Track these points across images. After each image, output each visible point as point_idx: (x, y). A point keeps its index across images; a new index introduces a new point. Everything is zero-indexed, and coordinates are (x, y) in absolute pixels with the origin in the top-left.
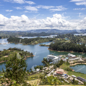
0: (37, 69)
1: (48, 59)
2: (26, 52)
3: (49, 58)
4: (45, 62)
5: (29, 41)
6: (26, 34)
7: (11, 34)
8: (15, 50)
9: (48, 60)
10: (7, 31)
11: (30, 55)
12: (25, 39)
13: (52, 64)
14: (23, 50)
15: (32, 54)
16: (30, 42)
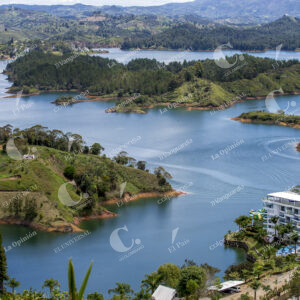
0: (160, 287)
1: (274, 220)
2: (122, 160)
3: (275, 212)
4: (250, 243)
5: (162, 85)
6: (156, 30)
7: (44, 26)
8: (38, 143)
9: (271, 232)
10: (17, 8)
11: (144, 191)
12: (135, 65)
13: (290, 259)
14: (96, 150)
15: (163, 182)
16: (173, 86)
